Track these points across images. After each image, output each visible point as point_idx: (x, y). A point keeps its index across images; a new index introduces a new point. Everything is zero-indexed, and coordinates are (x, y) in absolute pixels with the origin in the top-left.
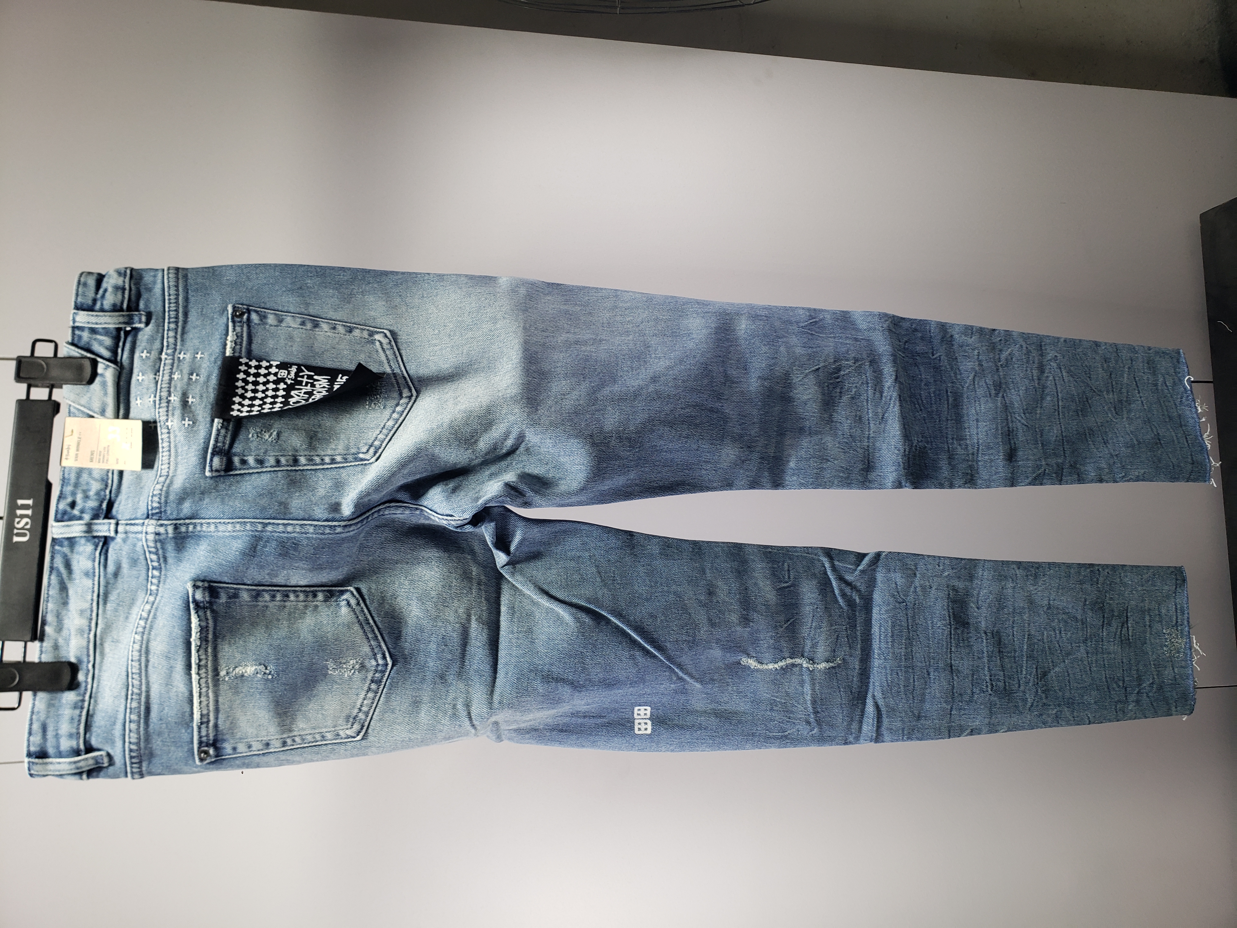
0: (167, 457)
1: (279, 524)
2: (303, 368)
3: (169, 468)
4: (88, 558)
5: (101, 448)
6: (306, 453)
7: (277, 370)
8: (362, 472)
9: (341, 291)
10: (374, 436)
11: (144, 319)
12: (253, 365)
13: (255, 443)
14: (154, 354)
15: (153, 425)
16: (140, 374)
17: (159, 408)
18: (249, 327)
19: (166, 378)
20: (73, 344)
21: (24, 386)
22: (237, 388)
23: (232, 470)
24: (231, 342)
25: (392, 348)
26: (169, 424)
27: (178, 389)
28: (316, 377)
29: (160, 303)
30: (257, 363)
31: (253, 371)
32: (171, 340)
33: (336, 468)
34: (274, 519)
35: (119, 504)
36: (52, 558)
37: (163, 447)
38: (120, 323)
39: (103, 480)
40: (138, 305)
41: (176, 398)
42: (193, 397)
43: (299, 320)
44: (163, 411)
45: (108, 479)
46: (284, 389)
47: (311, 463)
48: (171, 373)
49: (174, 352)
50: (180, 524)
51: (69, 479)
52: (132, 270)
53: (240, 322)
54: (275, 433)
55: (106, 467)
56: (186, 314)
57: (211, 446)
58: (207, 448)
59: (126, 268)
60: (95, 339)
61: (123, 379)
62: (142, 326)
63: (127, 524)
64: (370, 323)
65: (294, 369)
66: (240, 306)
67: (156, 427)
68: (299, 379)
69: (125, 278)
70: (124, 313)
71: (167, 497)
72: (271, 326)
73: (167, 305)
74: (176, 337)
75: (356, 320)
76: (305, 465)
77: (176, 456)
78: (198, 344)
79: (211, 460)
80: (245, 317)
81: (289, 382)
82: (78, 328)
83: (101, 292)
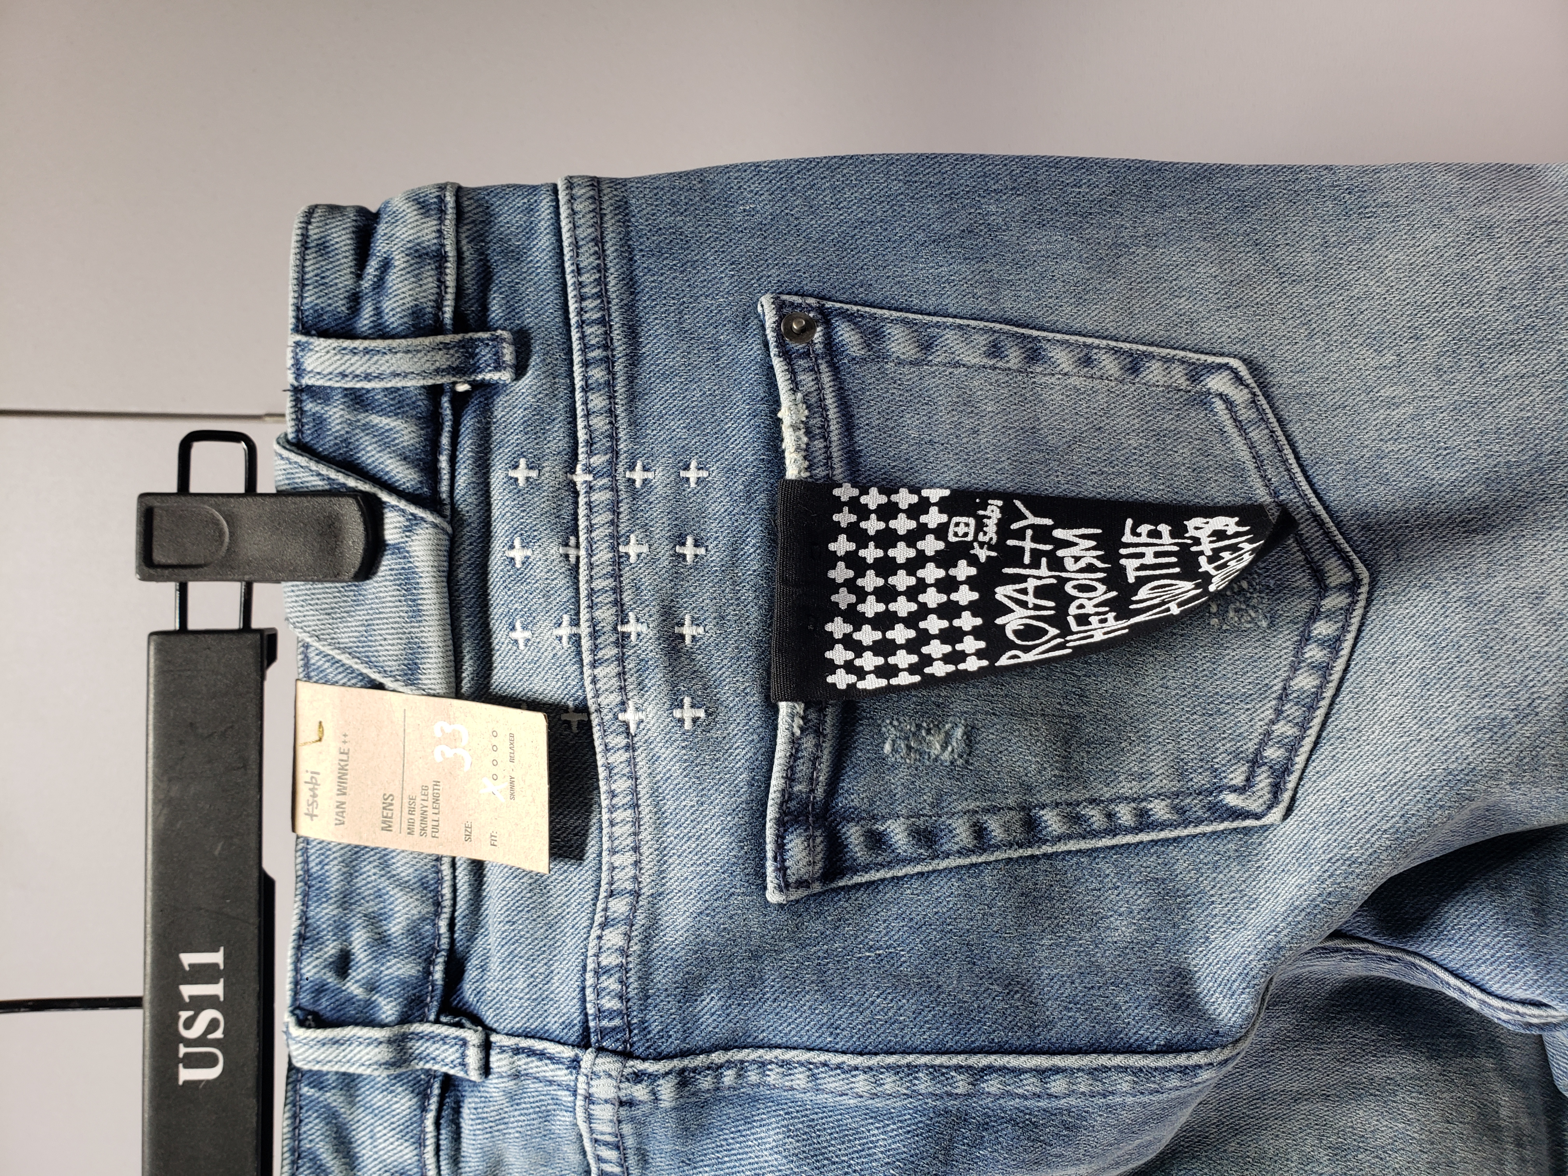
0: (628, 828)
1: (1018, 1072)
2: (1018, 503)
3: (637, 863)
4: (404, 1134)
5: (413, 789)
6: (1060, 795)
7: (944, 518)
8: (1242, 857)
9: (1088, 233)
10: (1259, 727)
11: (508, 354)
12: (872, 506)
13: (903, 773)
14: (552, 469)
15: (575, 718)
16: (517, 542)
17: (594, 665)
18: (835, 369)
19: (603, 555)
20: (300, 446)
21: (168, 590)
22: (835, 587)
23: (842, 874)
24: (796, 428)
25: (1264, 420)
26: (630, 716)
27: (647, 595)
28: (1058, 533)
29: (551, 298)
30: (883, 499)
31: (873, 525)
32: (600, 423)
33: (1155, 842)
34: (1002, 1050)
35: (483, 968)
36: (296, 1122)
37: (613, 794)
38: (437, 371)
39: (424, 884)
40: (484, 308)
41: (643, 628)
42: (695, 622)
43: (982, 340)
44: (607, 672)
45: (440, 881)
46: (971, 582)
47: (1077, 829)
48: (616, 540)
49: (613, 464)
50: (694, 1070)
51: (323, 879)
52: (459, 191)
53: (806, 355)
54: (959, 733)
55: (430, 847)
56: (633, 333)
57: (774, 795)
58: (763, 804)
59: (442, 188)
60: (366, 427)
61: (465, 558)
62: (505, 376)
63: (517, 1051)
64: (1181, 334)
65: (993, 512)
66: (797, 300)
67: (586, 727)
68: (1011, 542)
69: (441, 221)
70: (448, 338)
71: (645, 977)
72: (900, 363)
73: (572, 306)
74: (611, 412)
75: (1143, 328)
76: (1059, 838)
77: (660, 825)
78: (682, 433)
79: (781, 847)
80: (818, 335)
81: (983, 554)
82: (310, 390)
83: (371, 269)
